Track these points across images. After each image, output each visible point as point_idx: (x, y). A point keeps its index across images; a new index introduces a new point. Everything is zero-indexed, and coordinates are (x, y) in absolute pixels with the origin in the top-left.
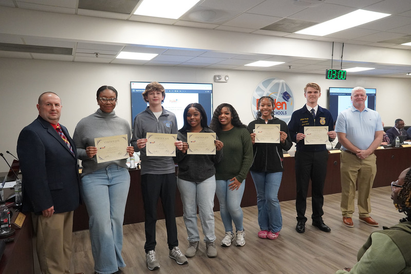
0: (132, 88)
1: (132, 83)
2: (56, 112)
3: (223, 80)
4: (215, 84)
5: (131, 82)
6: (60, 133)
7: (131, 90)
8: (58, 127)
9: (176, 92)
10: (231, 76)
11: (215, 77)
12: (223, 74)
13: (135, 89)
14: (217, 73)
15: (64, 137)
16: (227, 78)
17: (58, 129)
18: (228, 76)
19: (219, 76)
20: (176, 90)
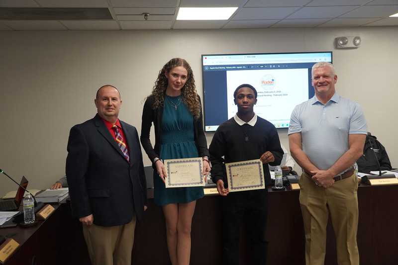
0: (204, 65)
1: (204, 57)
2: (113, 107)
3: (350, 44)
4: (336, 52)
5: (202, 56)
6: (116, 134)
7: (203, 67)
8: (114, 126)
9: (273, 68)
10: (365, 38)
11: (337, 40)
12: (350, 35)
13: (209, 66)
14: (341, 34)
15: (120, 138)
16: (358, 41)
17: (114, 129)
18: (358, 38)
19: (343, 39)
20: (272, 65)
